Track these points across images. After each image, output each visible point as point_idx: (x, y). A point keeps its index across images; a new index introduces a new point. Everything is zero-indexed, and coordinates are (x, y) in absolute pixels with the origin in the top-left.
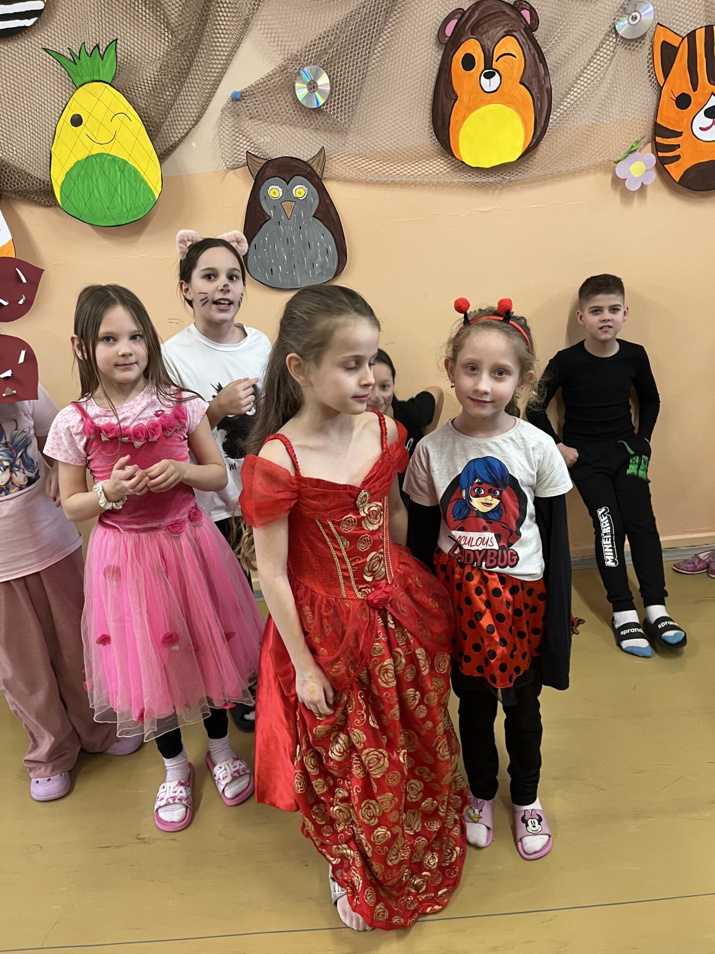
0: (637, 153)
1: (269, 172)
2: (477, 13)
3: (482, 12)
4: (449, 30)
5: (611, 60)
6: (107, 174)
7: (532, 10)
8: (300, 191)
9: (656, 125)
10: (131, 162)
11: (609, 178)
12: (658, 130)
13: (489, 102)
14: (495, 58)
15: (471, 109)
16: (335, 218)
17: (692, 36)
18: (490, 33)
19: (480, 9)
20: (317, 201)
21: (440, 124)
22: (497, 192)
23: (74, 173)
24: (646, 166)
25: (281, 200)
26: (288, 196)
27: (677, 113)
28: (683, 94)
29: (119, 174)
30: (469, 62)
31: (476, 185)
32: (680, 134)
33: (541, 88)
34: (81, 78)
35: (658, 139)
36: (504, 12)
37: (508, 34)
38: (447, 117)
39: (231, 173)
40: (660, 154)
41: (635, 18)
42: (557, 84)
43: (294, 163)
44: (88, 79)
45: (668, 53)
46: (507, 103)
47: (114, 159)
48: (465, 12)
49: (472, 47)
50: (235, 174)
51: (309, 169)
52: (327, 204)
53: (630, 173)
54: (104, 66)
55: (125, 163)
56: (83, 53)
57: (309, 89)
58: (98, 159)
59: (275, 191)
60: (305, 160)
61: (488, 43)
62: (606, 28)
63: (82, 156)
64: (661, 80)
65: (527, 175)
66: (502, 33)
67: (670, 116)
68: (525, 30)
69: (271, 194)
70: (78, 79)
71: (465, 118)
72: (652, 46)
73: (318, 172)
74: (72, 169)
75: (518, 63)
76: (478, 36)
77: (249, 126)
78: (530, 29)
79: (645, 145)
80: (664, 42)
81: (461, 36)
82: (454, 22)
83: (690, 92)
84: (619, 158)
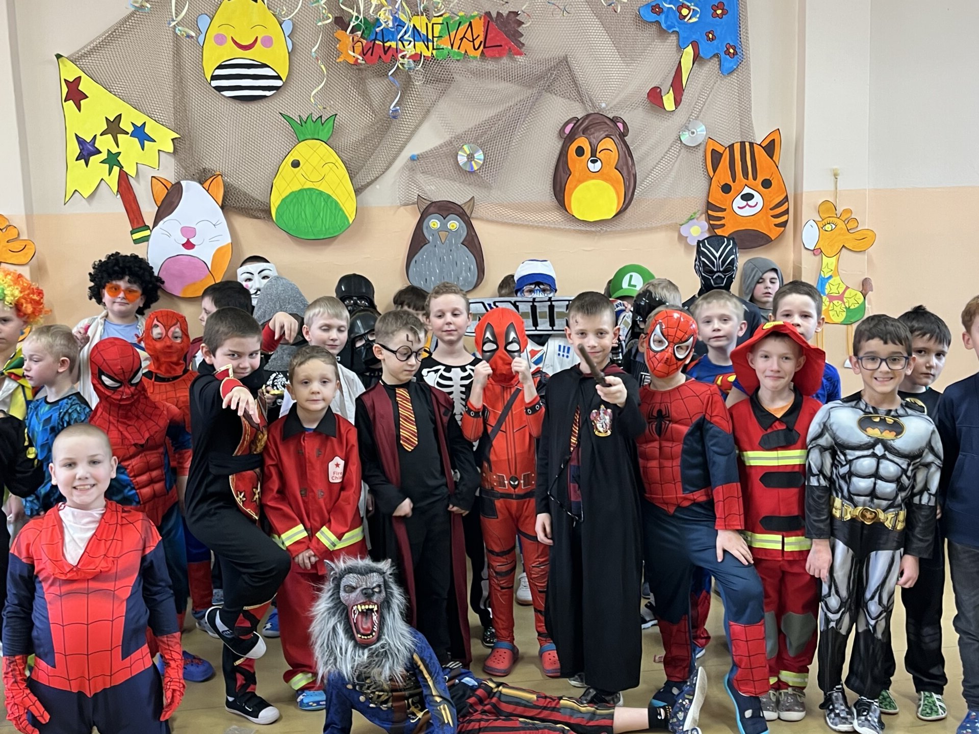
0: (695, 220)
1: (432, 209)
2: (587, 122)
3: (590, 121)
4: (568, 130)
5: (677, 158)
6: (314, 202)
7: (624, 123)
8: (454, 224)
9: (708, 202)
10: (334, 196)
11: (676, 235)
12: (710, 206)
13: (593, 178)
14: (598, 151)
15: (580, 181)
16: (478, 246)
17: (731, 147)
18: (596, 135)
19: (590, 118)
20: (465, 233)
21: (558, 189)
22: (596, 238)
23: (288, 200)
24: (702, 229)
25: (438, 230)
26: (444, 227)
27: (722, 196)
28: (726, 184)
29: (323, 204)
30: (580, 151)
31: (581, 232)
32: (725, 210)
33: (629, 173)
34: (304, 135)
35: (710, 212)
36: (606, 123)
37: (607, 136)
38: (563, 185)
39: (402, 208)
40: (711, 222)
41: (693, 133)
42: (640, 170)
43: (451, 205)
44: (310, 137)
45: (716, 157)
46: (606, 180)
47: (321, 193)
48: (579, 120)
49: (582, 141)
50: (406, 210)
51: (461, 210)
52: (472, 236)
53: (690, 233)
54: (323, 130)
55: (329, 196)
56: (309, 119)
57: (468, 159)
58: (308, 192)
59: (434, 223)
60: (459, 204)
61: (594, 141)
62: (674, 137)
63: (296, 188)
64: (711, 174)
65: (618, 228)
66: (604, 135)
67: (718, 197)
68: (619, 135)
69: (431, 225)
70: (302, 136)
71: (576, 187)
72: (705, 152)
73: (468, 213)
74: (287, 197)
75: (614, 155)
76: (587, 136)
77: (420, 178)
78: (623, 135)
79: (701, 215)
80: (713, 150)
81: (576, 135)
82: (571, 125)
83: (731, 183)
84: (683, 222)
